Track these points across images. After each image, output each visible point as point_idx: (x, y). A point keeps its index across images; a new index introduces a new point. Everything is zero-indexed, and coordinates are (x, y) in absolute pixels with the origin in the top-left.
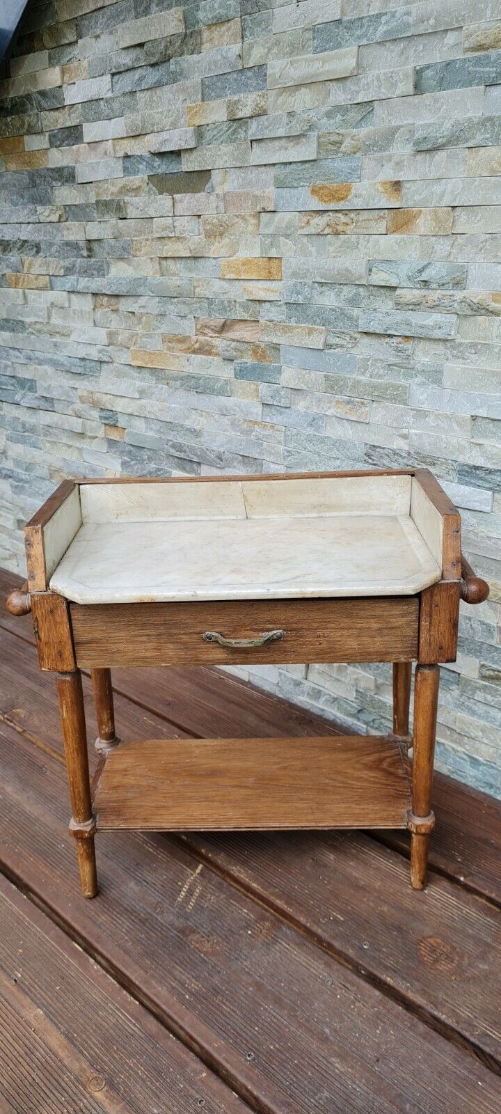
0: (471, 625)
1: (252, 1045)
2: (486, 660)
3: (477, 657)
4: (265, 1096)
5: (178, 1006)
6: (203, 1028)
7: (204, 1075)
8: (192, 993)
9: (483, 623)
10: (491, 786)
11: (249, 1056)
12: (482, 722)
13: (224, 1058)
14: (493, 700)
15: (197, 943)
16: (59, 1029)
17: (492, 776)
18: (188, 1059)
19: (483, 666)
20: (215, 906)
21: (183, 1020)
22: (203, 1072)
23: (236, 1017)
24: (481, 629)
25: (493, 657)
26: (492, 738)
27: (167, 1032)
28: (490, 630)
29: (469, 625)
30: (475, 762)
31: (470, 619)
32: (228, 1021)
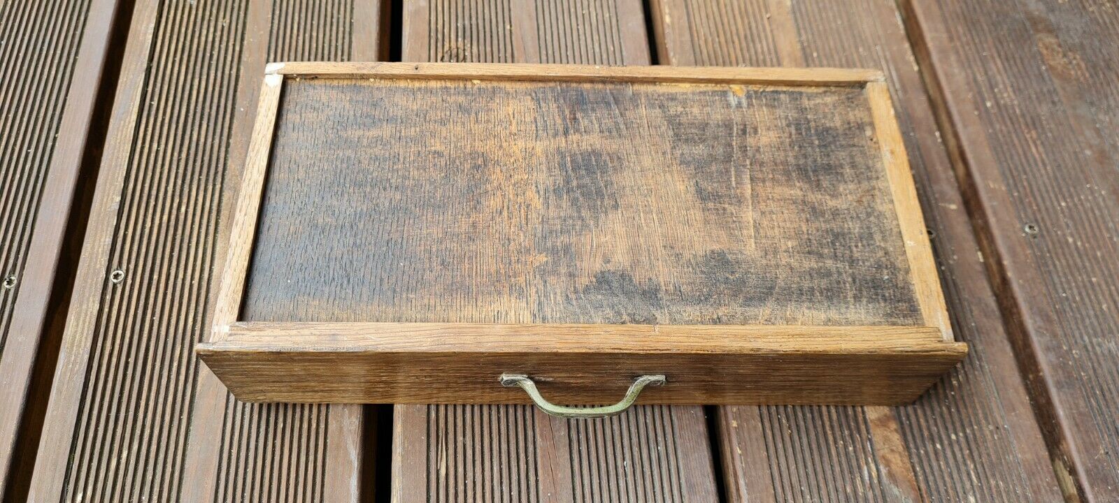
1: (1043, 219)
4: (1022, 287)
5: (969, 107)
6: (987, 154)
7: (953, 207)
8: (998, 104)
11: (1031, 227)
13: (992, 207)
15: (1047, 49)
16: (800, 35)
18: (943, 176)
20: (1105, 16)
21: (965, 126)
22: (954, 203)
23: (1043, 172)
27: (935, 127)
32: (1028, 169)
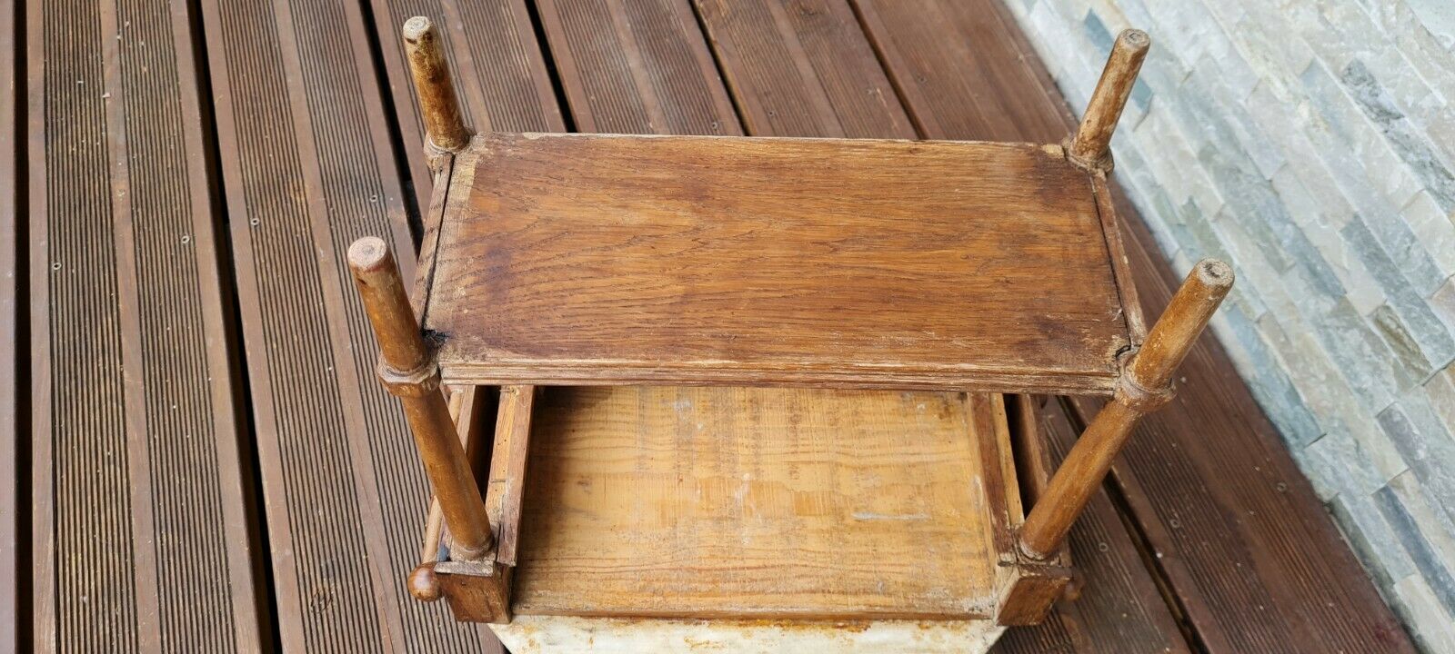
0: (1409, 248)
2: (1398, 305)
3: (1388, 293)
9: (1429, 259)
10: (1296, 436)
12: (1335, 367)
14: (1370, 356)
17: (1305, 428)
19: (1388, 308)
24: (1421, 264)
25: (1410, 311)
26: (1336, 393)
28: (1432, 276)
29: (1405, 246)
30: (1293, 396)
31: (1413, 239)
